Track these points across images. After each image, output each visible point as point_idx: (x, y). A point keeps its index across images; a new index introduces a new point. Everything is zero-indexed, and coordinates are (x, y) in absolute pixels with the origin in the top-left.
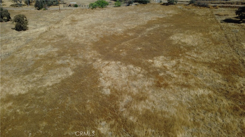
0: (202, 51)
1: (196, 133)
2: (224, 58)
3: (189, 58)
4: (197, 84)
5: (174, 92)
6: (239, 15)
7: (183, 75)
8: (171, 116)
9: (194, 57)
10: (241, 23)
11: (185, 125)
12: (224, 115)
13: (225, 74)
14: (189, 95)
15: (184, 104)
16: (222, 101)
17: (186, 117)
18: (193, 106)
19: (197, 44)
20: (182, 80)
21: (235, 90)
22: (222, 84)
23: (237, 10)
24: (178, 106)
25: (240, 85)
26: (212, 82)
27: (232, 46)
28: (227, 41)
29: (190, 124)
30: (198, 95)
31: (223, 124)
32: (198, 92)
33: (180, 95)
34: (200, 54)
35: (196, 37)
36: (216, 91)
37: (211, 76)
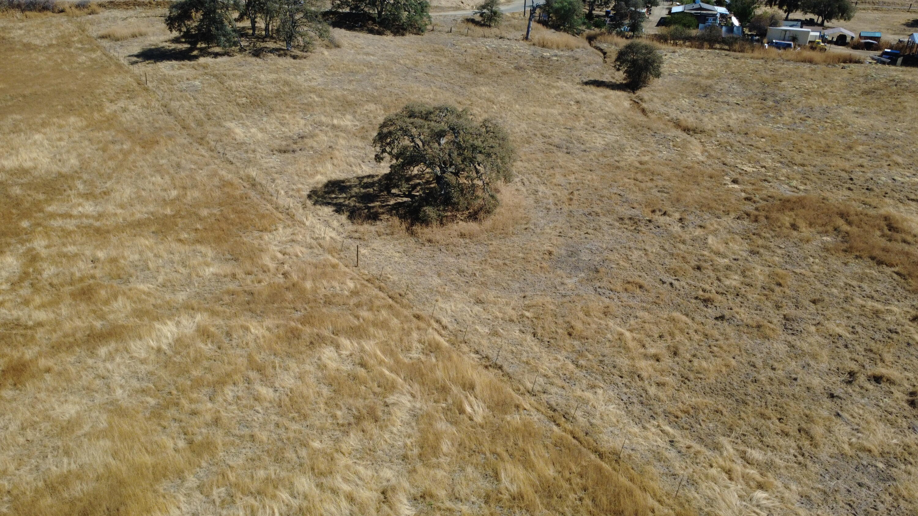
0: (108, 184)
1: (215, 479)
2: (194, 186)
3: (70, 225)
4: (141, 311)
5: (69, 380)
6: (180, 31)
7: (74, 299)
8: (98, 479)
9: (87, 217)
10: (196, 57)
11: (165, 476)
12: (269, 371)
13: (218, 240)
14: (133, 364)
15: (130, 405)
16: (247, 329)
17: (155, 446)
18: (165, 395)
19: (77, 163)
20: (78, 323)
21: (266, 280)
22: (225, 276)
23: (168, 14)
24: (110, 424)
25: (274, 258)
26: (190, 283)
27: (202, 139)
28: (180, 127)
29: (180, 460)
30: (164, 347)
31: (280, 400)
32: (158, 340)
33: (98, 382)
34: (106, 197)
35: (58, 136)
36: (218, 308)
37: (178, 264)
